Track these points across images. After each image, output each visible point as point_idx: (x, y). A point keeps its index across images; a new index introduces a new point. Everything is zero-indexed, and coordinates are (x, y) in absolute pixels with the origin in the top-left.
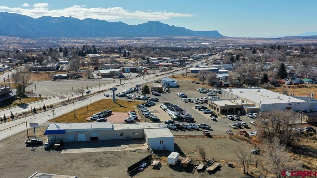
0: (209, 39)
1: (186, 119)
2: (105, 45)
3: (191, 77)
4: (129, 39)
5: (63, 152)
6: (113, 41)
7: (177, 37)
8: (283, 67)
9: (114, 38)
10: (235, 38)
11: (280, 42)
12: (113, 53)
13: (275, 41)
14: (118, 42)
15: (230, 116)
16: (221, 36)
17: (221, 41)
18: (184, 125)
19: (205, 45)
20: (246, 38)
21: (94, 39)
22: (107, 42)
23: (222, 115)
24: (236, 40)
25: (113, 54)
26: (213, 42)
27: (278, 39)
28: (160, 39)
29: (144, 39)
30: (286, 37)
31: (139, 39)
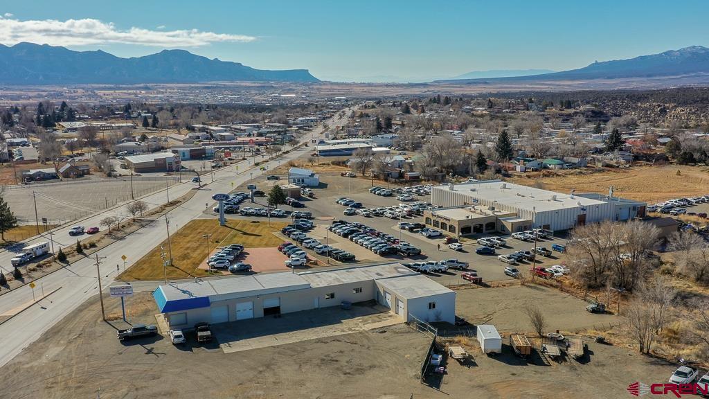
0: (293, 86)
1: (408, 252)
2: (73, 103)
3: (329, 165)
4: (124, 89)
5: (225, 348)
6: (90, 93)
7: (228, 83)
8: (504, 139)
9: (89, 86)
10: (343, 84)
11: (428, 91)
12: (112, 118)
13: (421, 90)
14: (101, 94)
15: (487, 240)
16: (316, 81)
17: (318, 89)
18: (419, 265)
19: (289, 99)
20: (364, 83)
21: (44, 89)
22: (76, 94)
23: (465, 239)
24: (348, 88)
25: (113, 120)
26: (303, 93)
27: (425, 85)
28: (192, 87)
29: (160, 88)
30: (438, 82)
31: (146, 88)
